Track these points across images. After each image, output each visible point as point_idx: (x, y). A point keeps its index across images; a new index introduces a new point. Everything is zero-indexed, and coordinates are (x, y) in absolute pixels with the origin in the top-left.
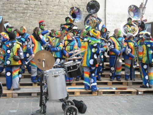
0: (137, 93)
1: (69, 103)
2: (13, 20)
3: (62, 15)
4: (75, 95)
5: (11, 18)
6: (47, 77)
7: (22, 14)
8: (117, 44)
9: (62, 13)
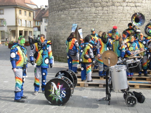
1: (130, 94)
2: (85, 26)
3: (125, 21)
4: (135, 88)
5: (83, 25)
6: (111, 72)
7: (92, 22)
9: (125, 19)
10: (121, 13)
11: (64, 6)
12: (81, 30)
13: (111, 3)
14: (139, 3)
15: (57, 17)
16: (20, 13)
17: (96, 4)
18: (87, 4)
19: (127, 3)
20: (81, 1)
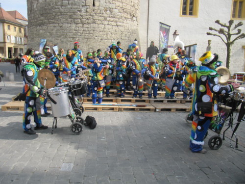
0: (155, 110)
2: (64, 44)
5: (62, 42)
7: (72, 39)
8: (138, 65)
9: (106, 38)
10: (102, 31)
11: (42, 20)
12: (57, 46)
13: (92, 20)
14: (120, 22)
15: (35, 32)
16: (9, 29)
17: (76, 20)
18: (67, 19)
19: (109, 21)
20: (60, 16)
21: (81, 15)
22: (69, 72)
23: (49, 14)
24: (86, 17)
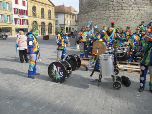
9: (130, 19)
10: (128, 15)
11: (88, 10)
13: (120, 7)
14: (141, 7)
15: (83, 17)
16: (67, 17)
17: (109, 8)
18: (103, 8)
19: (133, 7)
20: (99, 6)
21: (113, 5)
22: (108, 43)
23: (92, 5)
24: (117, 5)
